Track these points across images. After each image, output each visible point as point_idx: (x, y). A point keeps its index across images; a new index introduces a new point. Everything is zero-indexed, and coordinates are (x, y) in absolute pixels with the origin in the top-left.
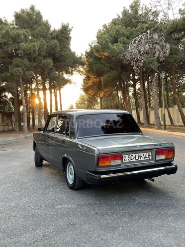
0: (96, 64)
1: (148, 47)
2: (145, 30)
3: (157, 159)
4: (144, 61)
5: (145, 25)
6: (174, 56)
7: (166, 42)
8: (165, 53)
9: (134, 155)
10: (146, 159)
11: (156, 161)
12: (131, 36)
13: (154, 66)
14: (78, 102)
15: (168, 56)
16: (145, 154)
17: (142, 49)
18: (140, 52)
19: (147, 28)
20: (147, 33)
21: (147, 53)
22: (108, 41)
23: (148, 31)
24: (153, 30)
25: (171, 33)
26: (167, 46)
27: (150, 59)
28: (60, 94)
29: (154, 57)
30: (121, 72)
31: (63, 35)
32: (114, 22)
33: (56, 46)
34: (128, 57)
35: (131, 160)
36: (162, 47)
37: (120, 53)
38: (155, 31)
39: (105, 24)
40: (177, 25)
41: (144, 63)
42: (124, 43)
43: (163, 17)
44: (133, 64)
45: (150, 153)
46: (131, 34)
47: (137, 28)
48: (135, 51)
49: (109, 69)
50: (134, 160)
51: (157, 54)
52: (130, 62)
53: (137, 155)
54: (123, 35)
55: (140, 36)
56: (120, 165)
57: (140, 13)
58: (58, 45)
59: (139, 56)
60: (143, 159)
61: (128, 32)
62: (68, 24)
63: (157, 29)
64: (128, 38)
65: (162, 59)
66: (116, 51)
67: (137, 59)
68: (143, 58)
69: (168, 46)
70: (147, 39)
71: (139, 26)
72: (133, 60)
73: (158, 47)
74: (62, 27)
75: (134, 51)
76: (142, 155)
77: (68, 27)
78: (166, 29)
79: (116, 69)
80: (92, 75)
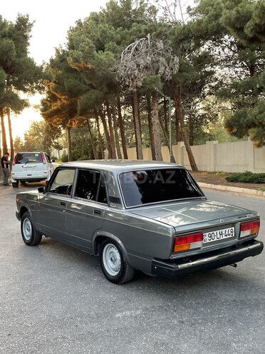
0: (68, 78)
1: (150, 59)
2: (143, 33)
3: (241, 236)
4: (144, 80)
5: (143, 27)
6: (184, 74)
7: (173, 53)
8: (172, 69)
9: (215, 232)
10: (228, 237)
11: (239, 238)
12: (124, 41)
13: (158, 87)
14: (28, 133)
15: (177, 74)
16: (227, 230)
17: (142, 62)
18: (138, 66)
19: (147, 32)
20: (147, 39)
21: (147, 68)
22: (92, 47)
23: (149, 36)
24: (155, 35)
25: (181, 41)
26: (175, 60)
27: (152, 77)
28: (9, 121)
29: (157, 74)
30: (107, 93)
31: (20, 32)
32: (95, 18)
33: (10, 49)
34: (122, 73)
35: (212, 240)
36: (168, 60)
37: (110, 66)
38: (159, 36)
39: (80, 20)
40: (190, 31)
41: (144, 82)
42: (113, 51)
43: (162, 15)
44: (129, 82)
45: (233, 228)
46: (123, 38)
47: (131, 30)
48: (131, 64)
49: (88, 88)
50: (216, 239)
51: (161, 70)
52: (124, 80)
53: (218, 232)
54: (112, 39)
55: (137, 42)
56: (199, 248)
57: (134, 7)
58: (14, 47)
59: (137, 72)
60: (226, 237)
61: (119, 36)
62: (28, 16)
63: (160, 33)
64: (119, 43)
65: (169, 78)
66: (105, 63)
67: (134, 76)
68: (143, 76)
69: (177, 59)
70: (147, 48)
71: (135, 27)
72: (128, 76)
73: (162, 59)
74: (19, 19)
75: (129, 65)
76: (224, 231)
77: (28, 19)
78: (174, 34)
79: (99, 89)
80: (62, 95)
